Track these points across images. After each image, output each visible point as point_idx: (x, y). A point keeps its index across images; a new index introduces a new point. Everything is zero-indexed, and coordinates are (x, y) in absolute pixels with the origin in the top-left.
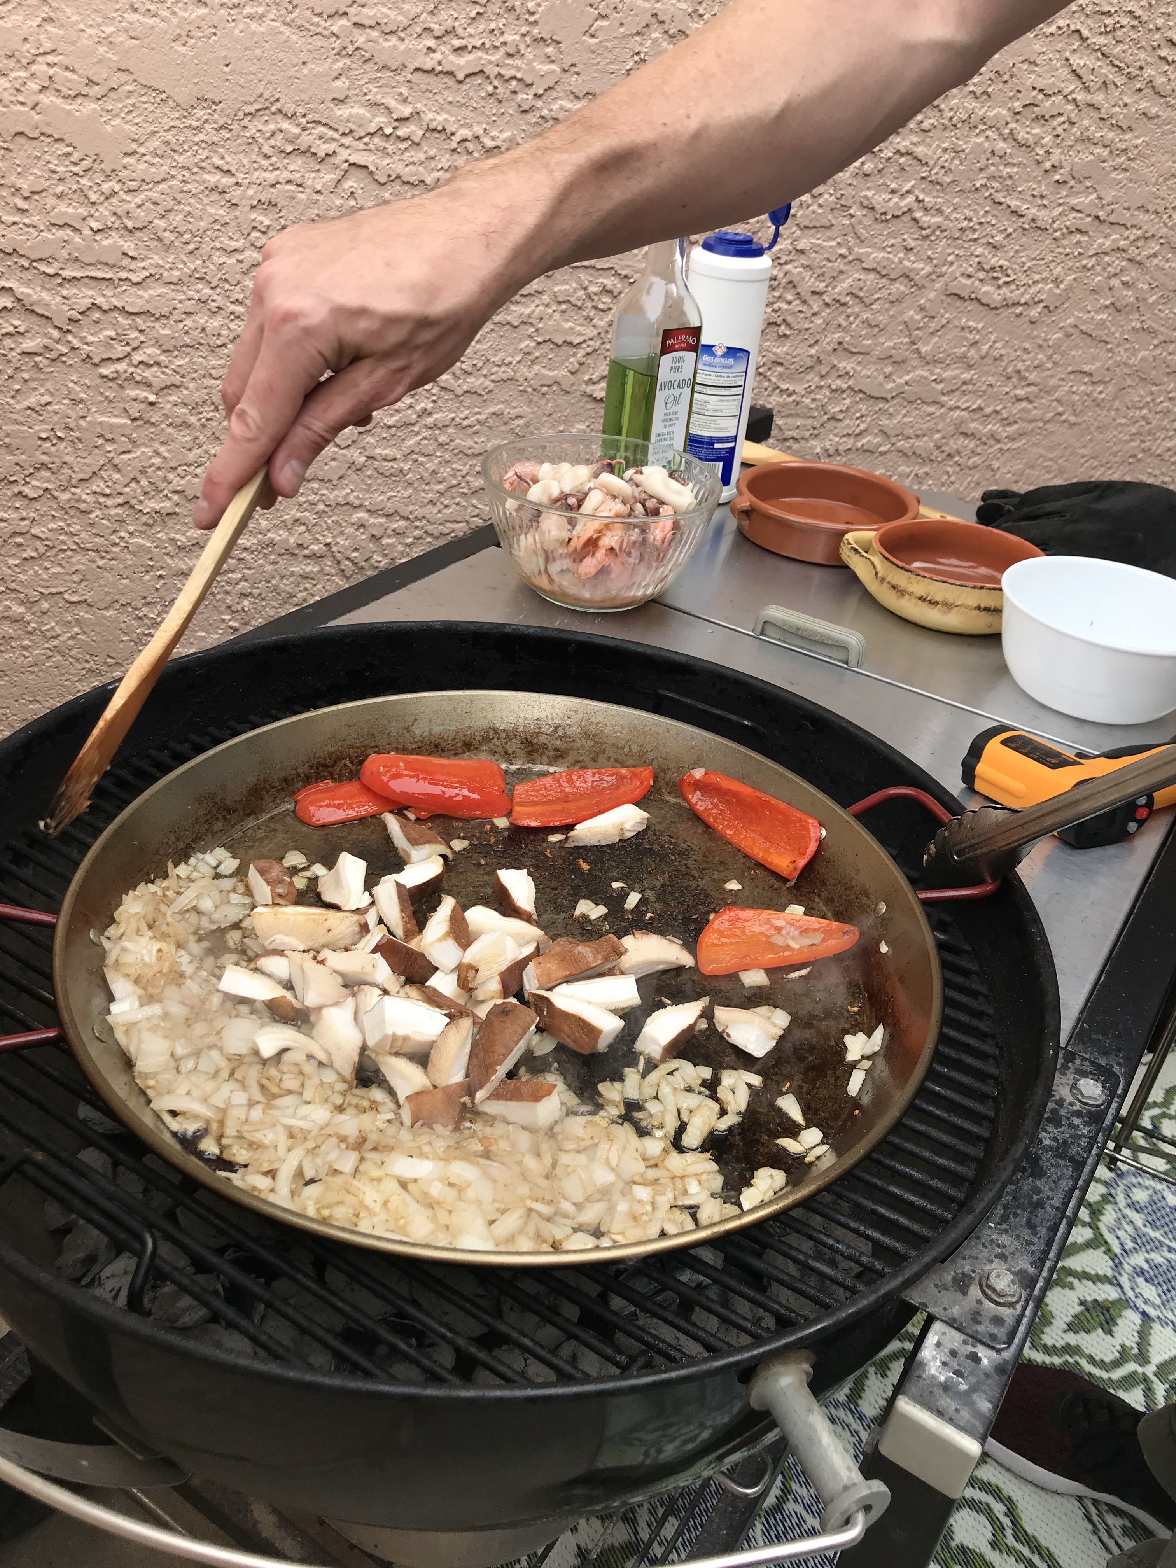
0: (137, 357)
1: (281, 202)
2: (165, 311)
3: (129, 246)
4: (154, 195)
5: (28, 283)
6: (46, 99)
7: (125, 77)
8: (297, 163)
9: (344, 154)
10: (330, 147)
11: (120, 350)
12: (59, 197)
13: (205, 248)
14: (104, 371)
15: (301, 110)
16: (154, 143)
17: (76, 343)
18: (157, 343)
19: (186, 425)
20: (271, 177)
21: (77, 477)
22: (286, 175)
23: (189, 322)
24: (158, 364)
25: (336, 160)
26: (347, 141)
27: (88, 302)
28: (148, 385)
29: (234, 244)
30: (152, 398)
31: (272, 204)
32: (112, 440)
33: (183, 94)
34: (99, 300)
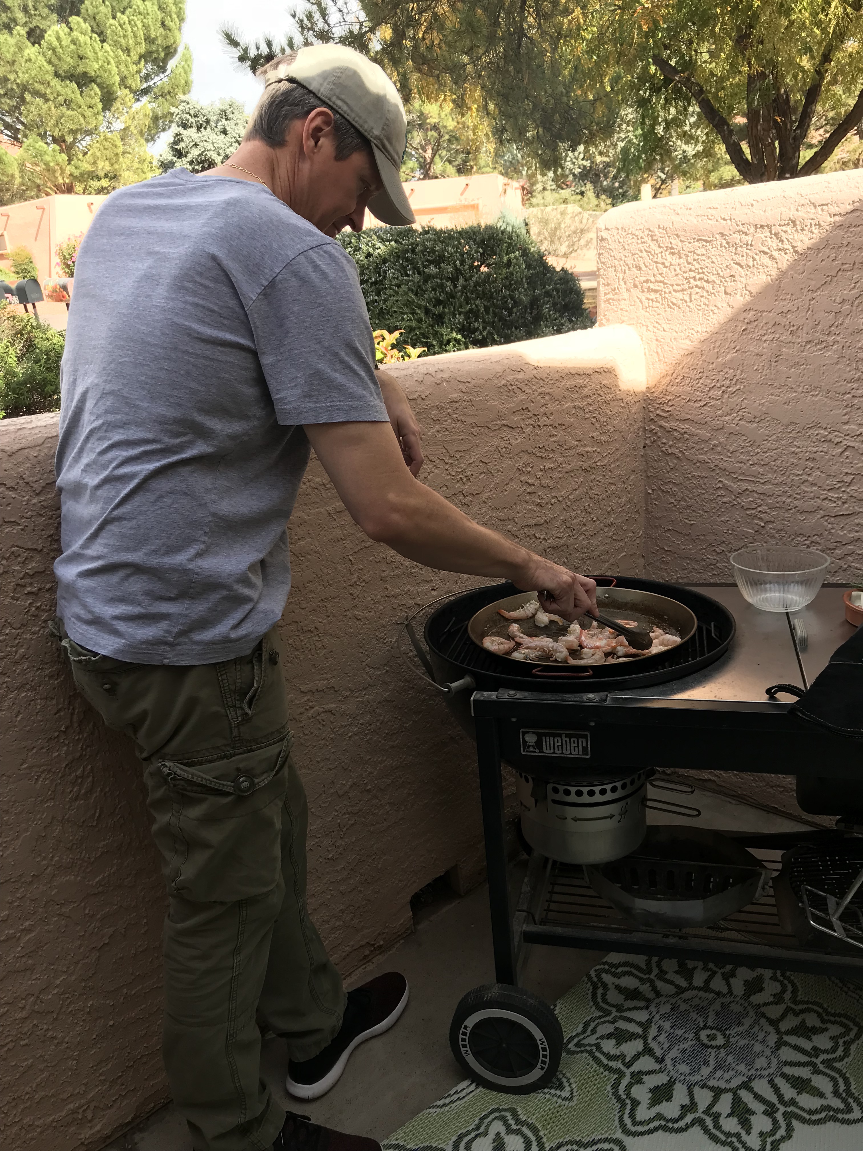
0: (759, 509)
1: (818, 459)
2: (771, 494)
3: (761, 470)
4: (772, 454)
5: (728, 480)
6: (742, 422)
7: (766, 416)
8: (825, 445)
9: (845, 442)
10: (840, 439)
11: (754, 506)
12: (742, 453)
13: (788, 473)
14: (748, 512)
15: (829, 426)
16: (774, 437)
17: (740, 501)
18: (767, 505)
19: (773, 537)
20: (815, 449)
21: (734, 548)
22: (821, 449)
23: (779, 499)
24: (766, 512)
25: (842, 444)
26: (847, 437)
27: (745, 488)
28: (760, 519)
29: (799, 472)
30: (763, 524)
31: (814, 459)
32: (747, 538)
33: (785, 421)
34: (749, 488)
